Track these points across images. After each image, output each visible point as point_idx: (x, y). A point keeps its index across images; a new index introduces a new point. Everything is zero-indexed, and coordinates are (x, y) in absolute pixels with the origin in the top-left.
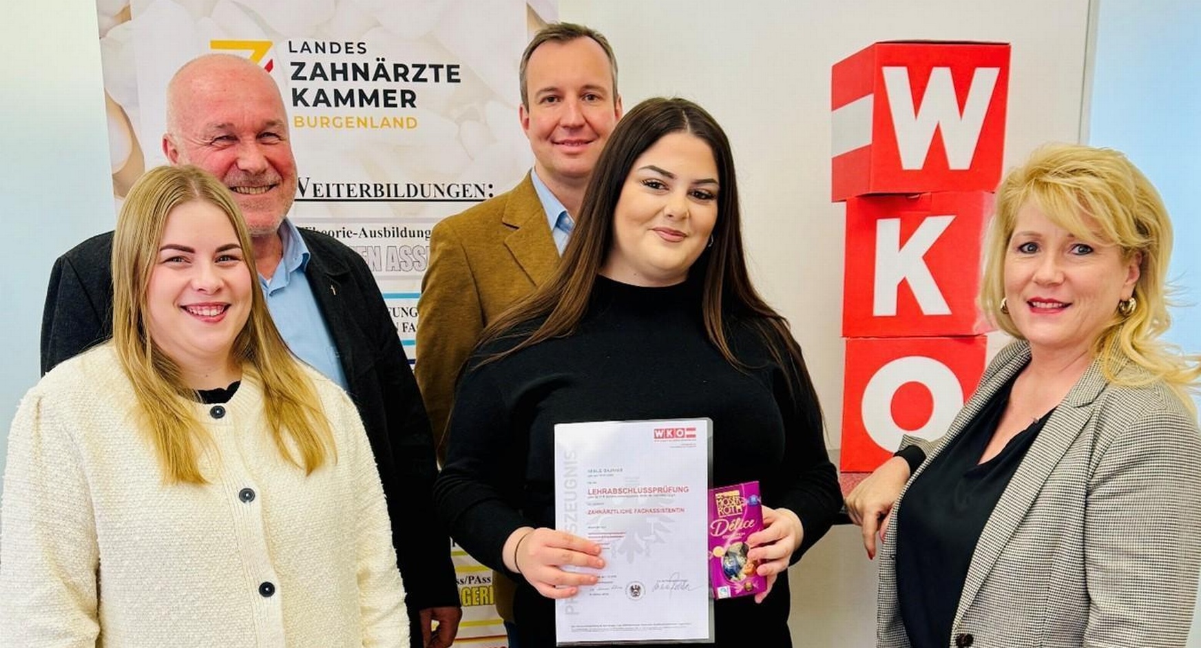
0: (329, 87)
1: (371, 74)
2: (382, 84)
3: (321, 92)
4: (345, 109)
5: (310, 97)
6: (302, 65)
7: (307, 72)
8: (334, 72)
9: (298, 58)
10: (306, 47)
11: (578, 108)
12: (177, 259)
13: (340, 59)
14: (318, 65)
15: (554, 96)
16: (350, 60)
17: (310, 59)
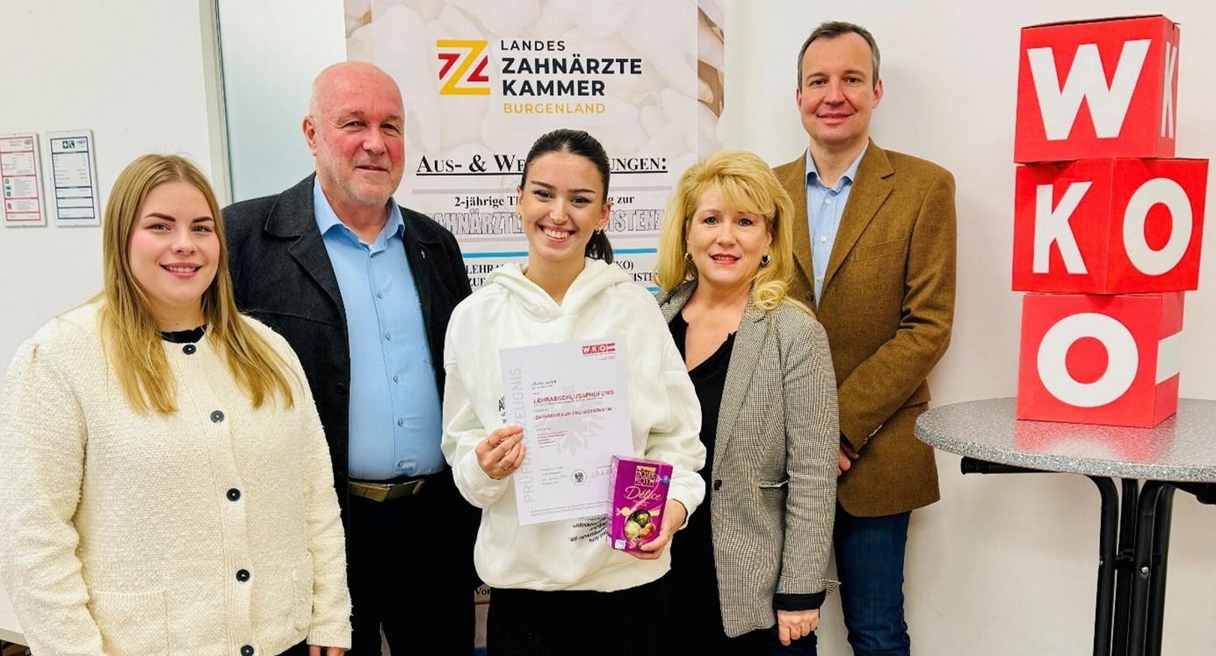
0: (533, 79)
1: (569, 68)
2: (577, 76)
3: (526, 83)
4: (545, 97)
5: (517, 88)
6: (511, 61)
7: (515, 66)
8: (538, 66)
9: (509, 54)
10: (515, 45)
11: (840, 88)
12: (159, 226)
13: (543, 55)
14: (524, 61)
15: (822, 80)
16: (551, 56)
17: (518, 55)
